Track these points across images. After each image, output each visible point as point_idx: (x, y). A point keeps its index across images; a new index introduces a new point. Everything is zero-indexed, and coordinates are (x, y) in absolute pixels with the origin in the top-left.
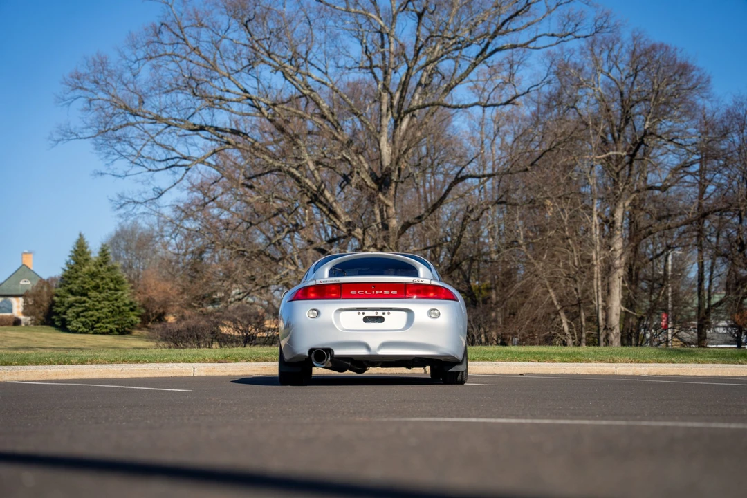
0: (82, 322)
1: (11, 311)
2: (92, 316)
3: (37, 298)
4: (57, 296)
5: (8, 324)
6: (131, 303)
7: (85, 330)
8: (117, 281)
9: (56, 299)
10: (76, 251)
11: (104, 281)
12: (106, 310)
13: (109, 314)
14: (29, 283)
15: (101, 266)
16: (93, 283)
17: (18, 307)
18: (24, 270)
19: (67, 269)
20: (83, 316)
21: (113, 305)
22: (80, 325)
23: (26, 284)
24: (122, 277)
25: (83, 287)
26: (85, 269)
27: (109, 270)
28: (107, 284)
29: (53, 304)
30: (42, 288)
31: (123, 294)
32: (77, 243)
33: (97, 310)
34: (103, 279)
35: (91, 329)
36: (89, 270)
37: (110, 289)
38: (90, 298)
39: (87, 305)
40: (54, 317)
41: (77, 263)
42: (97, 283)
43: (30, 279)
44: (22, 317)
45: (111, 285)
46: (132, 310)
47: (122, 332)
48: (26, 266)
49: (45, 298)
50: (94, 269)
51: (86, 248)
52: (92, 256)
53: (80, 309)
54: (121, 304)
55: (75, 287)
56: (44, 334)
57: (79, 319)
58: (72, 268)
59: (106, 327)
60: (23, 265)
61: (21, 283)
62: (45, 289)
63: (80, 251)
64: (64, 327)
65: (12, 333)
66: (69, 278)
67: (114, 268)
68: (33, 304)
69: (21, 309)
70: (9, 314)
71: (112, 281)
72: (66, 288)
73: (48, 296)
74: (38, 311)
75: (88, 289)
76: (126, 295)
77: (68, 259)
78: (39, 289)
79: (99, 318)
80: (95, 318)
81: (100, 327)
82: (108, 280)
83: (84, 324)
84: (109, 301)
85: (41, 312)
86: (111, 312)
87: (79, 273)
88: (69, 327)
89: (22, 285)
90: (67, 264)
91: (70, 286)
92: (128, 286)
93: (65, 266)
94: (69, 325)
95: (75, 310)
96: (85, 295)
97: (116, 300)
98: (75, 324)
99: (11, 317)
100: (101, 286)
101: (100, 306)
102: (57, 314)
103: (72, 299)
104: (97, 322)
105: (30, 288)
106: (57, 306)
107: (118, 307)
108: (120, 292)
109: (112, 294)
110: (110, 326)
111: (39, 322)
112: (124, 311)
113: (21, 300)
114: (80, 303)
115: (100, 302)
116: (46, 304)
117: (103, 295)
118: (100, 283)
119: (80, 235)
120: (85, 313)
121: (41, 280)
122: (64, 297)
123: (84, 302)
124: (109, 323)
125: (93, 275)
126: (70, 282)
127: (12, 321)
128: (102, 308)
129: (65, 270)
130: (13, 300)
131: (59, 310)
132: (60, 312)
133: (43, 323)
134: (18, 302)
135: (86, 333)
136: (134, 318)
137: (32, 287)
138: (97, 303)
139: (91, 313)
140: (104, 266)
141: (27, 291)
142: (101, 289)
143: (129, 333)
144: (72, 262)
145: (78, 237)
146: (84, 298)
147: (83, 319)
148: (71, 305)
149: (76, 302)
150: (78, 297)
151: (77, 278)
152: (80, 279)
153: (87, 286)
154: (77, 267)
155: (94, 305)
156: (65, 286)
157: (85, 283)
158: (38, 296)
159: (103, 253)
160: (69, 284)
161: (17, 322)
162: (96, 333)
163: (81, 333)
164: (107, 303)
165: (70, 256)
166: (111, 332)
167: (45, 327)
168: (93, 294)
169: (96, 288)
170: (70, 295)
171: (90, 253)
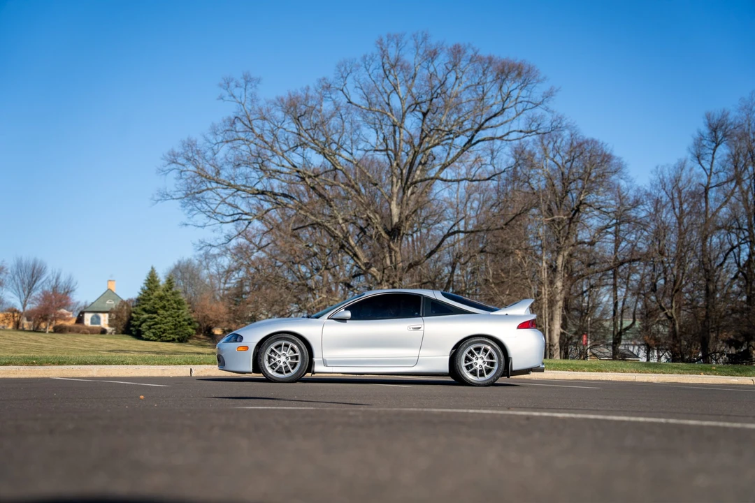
0: (153, 333)
1: (99, 323)
2: (160, 328)
3: (120, 314)
4: (134, 312)
5: (97, 333)
6: (189, 319)
7: (155, 338)
8: (179, 302)
9: (133, 315)
10: (149, 280)
11: (170, 303)
12: (170, 324)
13: (173, 327)
14: (113, 302)
15: (167, 291)
16: (162, 304)
17: (105, 321)
18: (109, 293)
19: (142, 293)
20: (154, 328)
21: (176, 320)
22: (152, 335)
23: (111, 304)
24: (182, 300)
25: (154, 307)
26: (156, 294)
27: (173, 294)
28: (171, 304)
29: (132, 318)
30: (123, 306)
31: (183, 312)
32: (150, 274)
33: (163, 324)
34: (168, 301)
35: (160, 337)
36: (159, 294)
37: (173, 308)
38: (158, 315)
39: (156, 320)
40: (132, 329)
41: (149, 289)
42: (164, 304)
43: (114, 300)
44: (107, 328)
45: (175, 305)
46: (189, 324)
47: (182, 340)
48: (111, 290)
49: (125, 314)
50: (162, 294)
51: (157, 277)
52: (161, 283)
53: (152, 323)
54: (181, 320)
55: (148, 307)
56: (127, 341)
57: (151, 330)
58: (146, 293)
59: (170, 337)
60: (109, 289)
61: (107, 302)
62: (125, 308)
63: (152, 280)
64: (139, 335)
65: (103, 339)
66: (144, 300)
67: (177, 293)
68: (116, 319)
69: (107, 322)
70: (98, 326)
71: (175, 302)
72: (141, 308)
73: (127, 312)
74: (120, 323)
75: (158, 308)
76: (185, 313)
77: (143, 285)
78: (121, 307)
79: (165, 330)
80: (162, 330)
81: (166, 336)
82: (172, 302)
83: (154, 334)
84: (173, 317)
85: (122, 325)
86: (175, 325)
87: (151, 297)
88: (143, 336)
89: (108, 304)
90: (142, 289)
91: (144, 306)
92: (187, 306)
93: (140, 291)
94: (143, 334)
95: (148, 324)
96: (156, 313)
97: (178, 316)
98: (148, 334)
99: (99, 328)
100: (167, 306)
101: (166, 321)
102: (134, 326)
103: (146, 316)
104: (163, 333)
105: (114, 307)
106: (135, 321)
107: (179, 322)
108: (181, 311)
109: (176, 312)
110: (172, 336)
111: (120, 332)
112: (183, 325)
113: (107, 315)
114: (151, 319)
115: (166, 318)
116: (126, 319)
117: (168, 313)
118: (167, 304)
119: (152, 268)
120: (155, 326)
121: (122, 301)
122: (139, 314)
123: (155, 318)
124: (172, 334)
125: (161, 298)
126: (144, 302)
127: (100, 331)
128: (167, 322)
129: (140, 294)
130: (101, 315)
131: (136, 323)
132: (136, 325)
133: (123, 333)
134: (105, 317)
135: (155, 341)
136: (191, 330)
137: (116, 307)
138: (163, 319)
139: (159, 326)
140: (170, 291)
141: (112, 309)
142: (167, 309)
143: (186, 341)
144: (146, 288)
145: (150, 269)
146: (155, 315)
147: (154, 331)
148: (145, 321)
149: (148, 318)
150: (150, 315)
151: (149, 300)
152: (152, 301)
153: (157, 306)
154: (150, 292)
155: (161, 320)
156: (140, 306)
157: (155, 304)
158: (120, 312)
159: (170, 282)
160: (143, 304)
161: (103, 332)
162: (162, 341)
163: (152, 340)
164: (171, 318)
165: (144, 283)
166: (173, 341)
167: (125, 335)
168: (161, 312)
169: (164, 307)
170: (144, 313)
171: (159, 281)
